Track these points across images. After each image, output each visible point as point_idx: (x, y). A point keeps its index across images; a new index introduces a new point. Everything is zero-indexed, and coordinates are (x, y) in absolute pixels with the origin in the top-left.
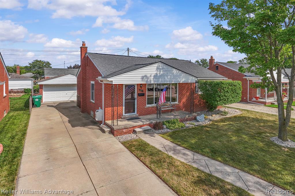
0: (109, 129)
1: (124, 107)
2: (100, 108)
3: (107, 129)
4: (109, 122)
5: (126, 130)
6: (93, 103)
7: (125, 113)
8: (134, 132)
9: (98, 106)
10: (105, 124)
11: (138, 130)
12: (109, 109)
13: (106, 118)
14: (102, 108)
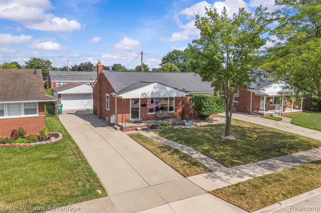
0: (120, 128)
1: (130, 115)
2: (113, 114)
3: (118, 128)
4: (120, 124)
5: (131, 128)
6: (108, 111)
7: (131, 118)
8: (136, 130)
9: (112, 113)
10: (117, 125)
11: (138, 128)
12: (120, 116)
13: (118, 121)
14: (115, 114)
